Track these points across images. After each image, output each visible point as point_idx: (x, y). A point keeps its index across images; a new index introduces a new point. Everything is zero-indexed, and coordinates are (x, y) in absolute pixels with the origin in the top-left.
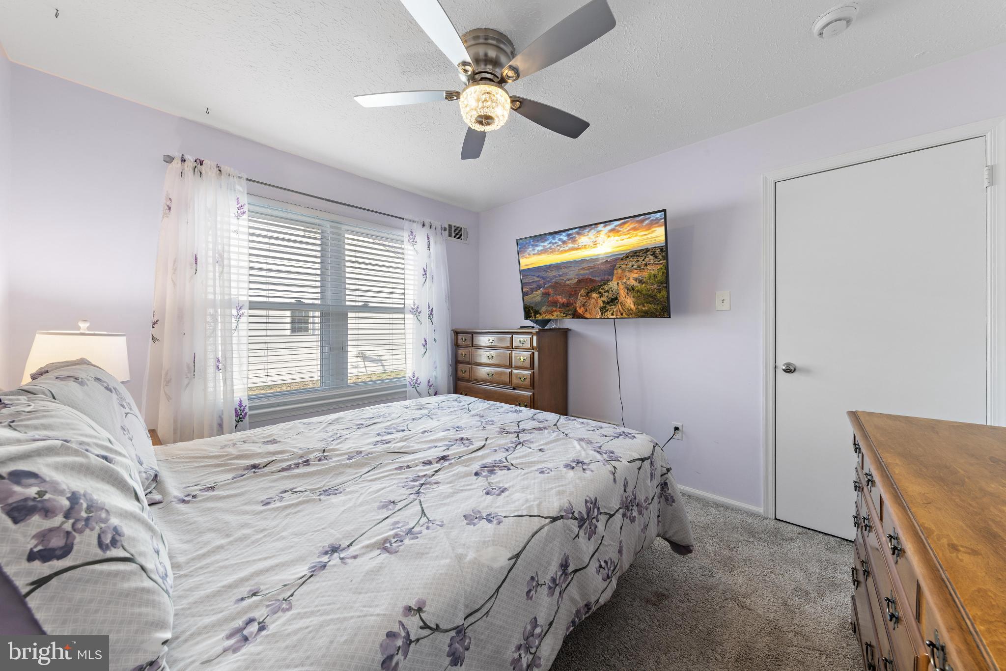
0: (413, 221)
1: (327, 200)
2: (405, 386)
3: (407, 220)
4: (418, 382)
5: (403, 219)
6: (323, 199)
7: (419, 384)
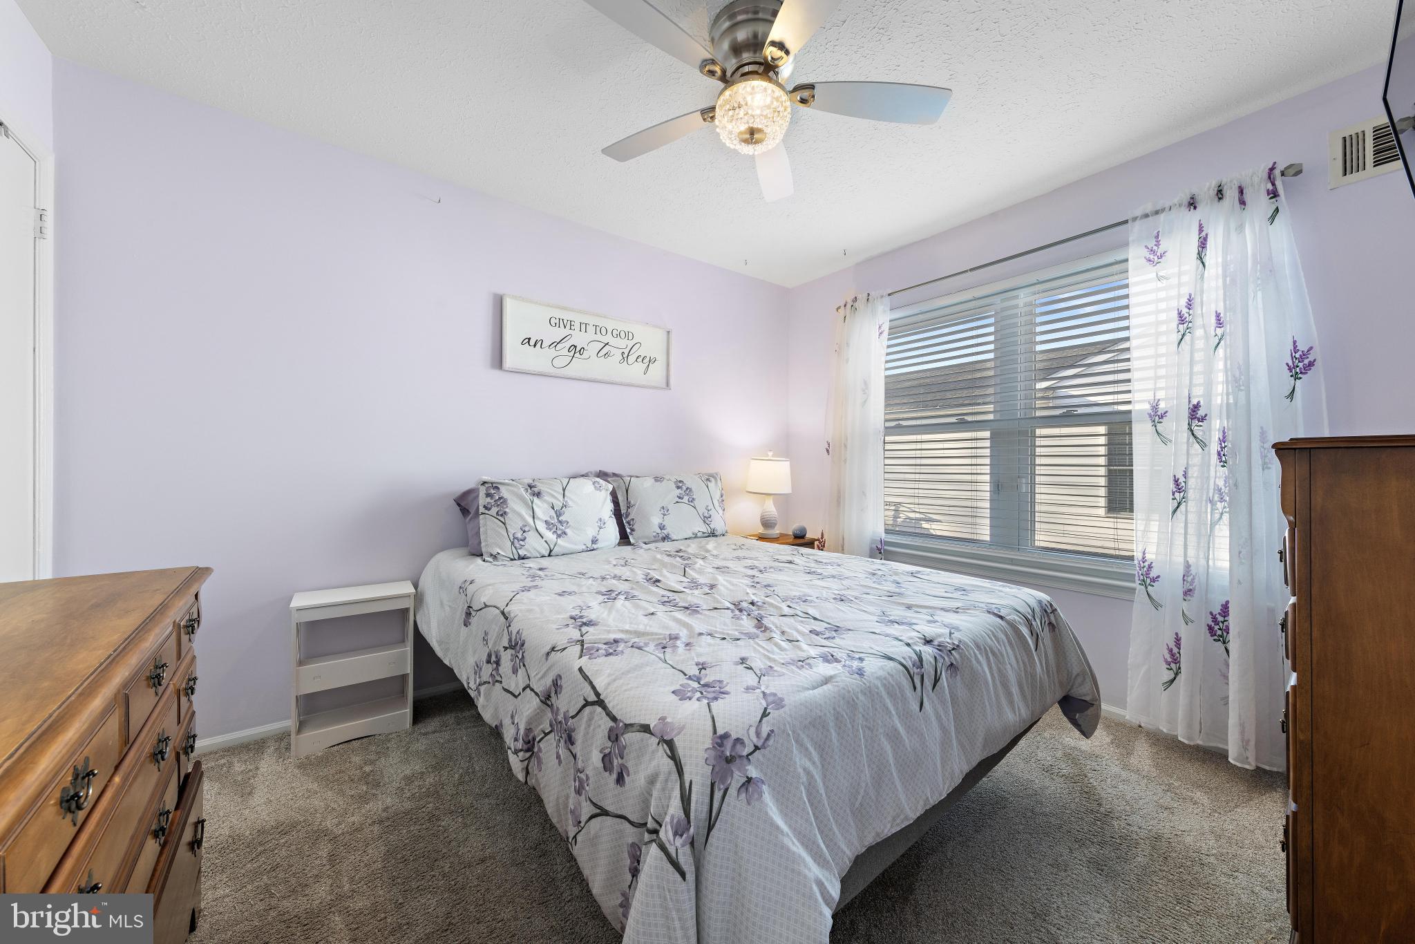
0: (1157, 213)
1: (971, 270)
2: (1130, 578)
3: (1135, 219)
4: (1153, 574)
5: (1126, 222)
6: (966, 271)
7: (1153, 580)
